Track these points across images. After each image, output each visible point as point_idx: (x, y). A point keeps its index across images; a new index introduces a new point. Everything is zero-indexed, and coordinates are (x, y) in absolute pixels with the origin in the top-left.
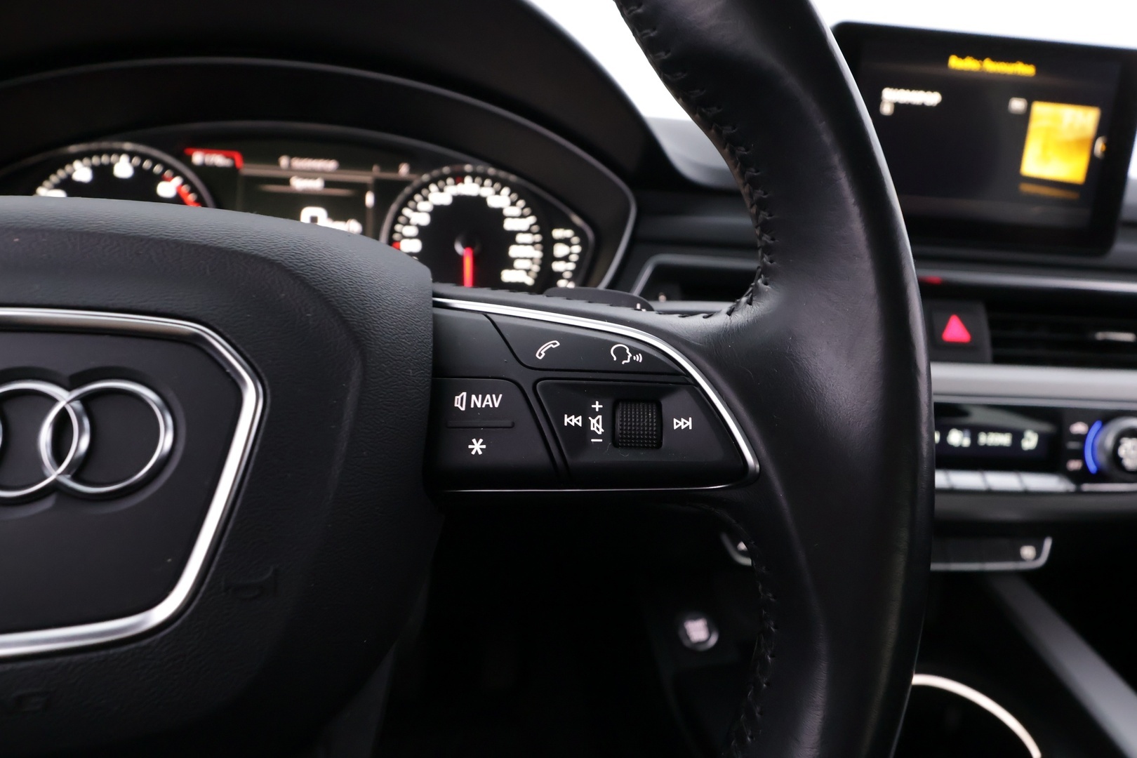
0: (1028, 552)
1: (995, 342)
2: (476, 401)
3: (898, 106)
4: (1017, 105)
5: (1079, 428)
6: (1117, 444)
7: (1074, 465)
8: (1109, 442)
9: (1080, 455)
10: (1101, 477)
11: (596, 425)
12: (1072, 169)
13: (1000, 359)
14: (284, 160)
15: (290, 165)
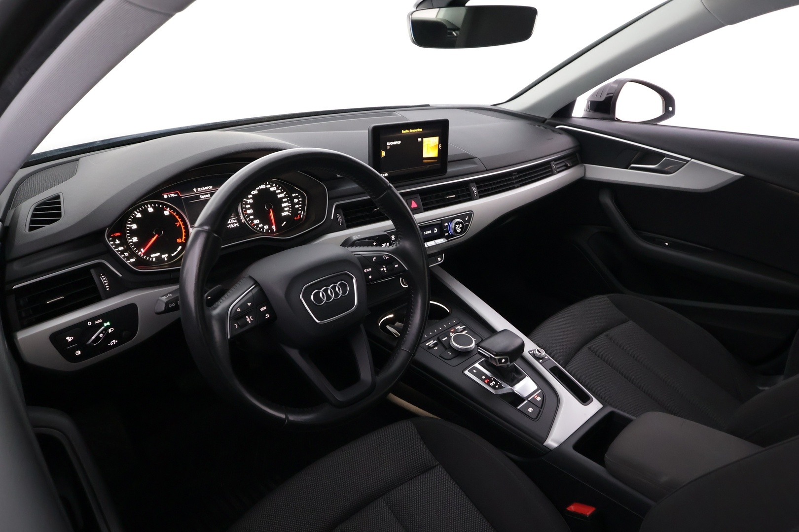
0: (439, 259)
1: (424, 205)
2: (368, 270)
3: (390, 146)
4: (420, 140)
5: (446, 224)
6: (455, 227)
7: (446, 234)
8: (453, 226)
9: (447, 231)
10: (452, 236)
11: (385, 269)
12: (435, 154)
13: (426, 210)
14: (195, 190)
15: (197, 190)
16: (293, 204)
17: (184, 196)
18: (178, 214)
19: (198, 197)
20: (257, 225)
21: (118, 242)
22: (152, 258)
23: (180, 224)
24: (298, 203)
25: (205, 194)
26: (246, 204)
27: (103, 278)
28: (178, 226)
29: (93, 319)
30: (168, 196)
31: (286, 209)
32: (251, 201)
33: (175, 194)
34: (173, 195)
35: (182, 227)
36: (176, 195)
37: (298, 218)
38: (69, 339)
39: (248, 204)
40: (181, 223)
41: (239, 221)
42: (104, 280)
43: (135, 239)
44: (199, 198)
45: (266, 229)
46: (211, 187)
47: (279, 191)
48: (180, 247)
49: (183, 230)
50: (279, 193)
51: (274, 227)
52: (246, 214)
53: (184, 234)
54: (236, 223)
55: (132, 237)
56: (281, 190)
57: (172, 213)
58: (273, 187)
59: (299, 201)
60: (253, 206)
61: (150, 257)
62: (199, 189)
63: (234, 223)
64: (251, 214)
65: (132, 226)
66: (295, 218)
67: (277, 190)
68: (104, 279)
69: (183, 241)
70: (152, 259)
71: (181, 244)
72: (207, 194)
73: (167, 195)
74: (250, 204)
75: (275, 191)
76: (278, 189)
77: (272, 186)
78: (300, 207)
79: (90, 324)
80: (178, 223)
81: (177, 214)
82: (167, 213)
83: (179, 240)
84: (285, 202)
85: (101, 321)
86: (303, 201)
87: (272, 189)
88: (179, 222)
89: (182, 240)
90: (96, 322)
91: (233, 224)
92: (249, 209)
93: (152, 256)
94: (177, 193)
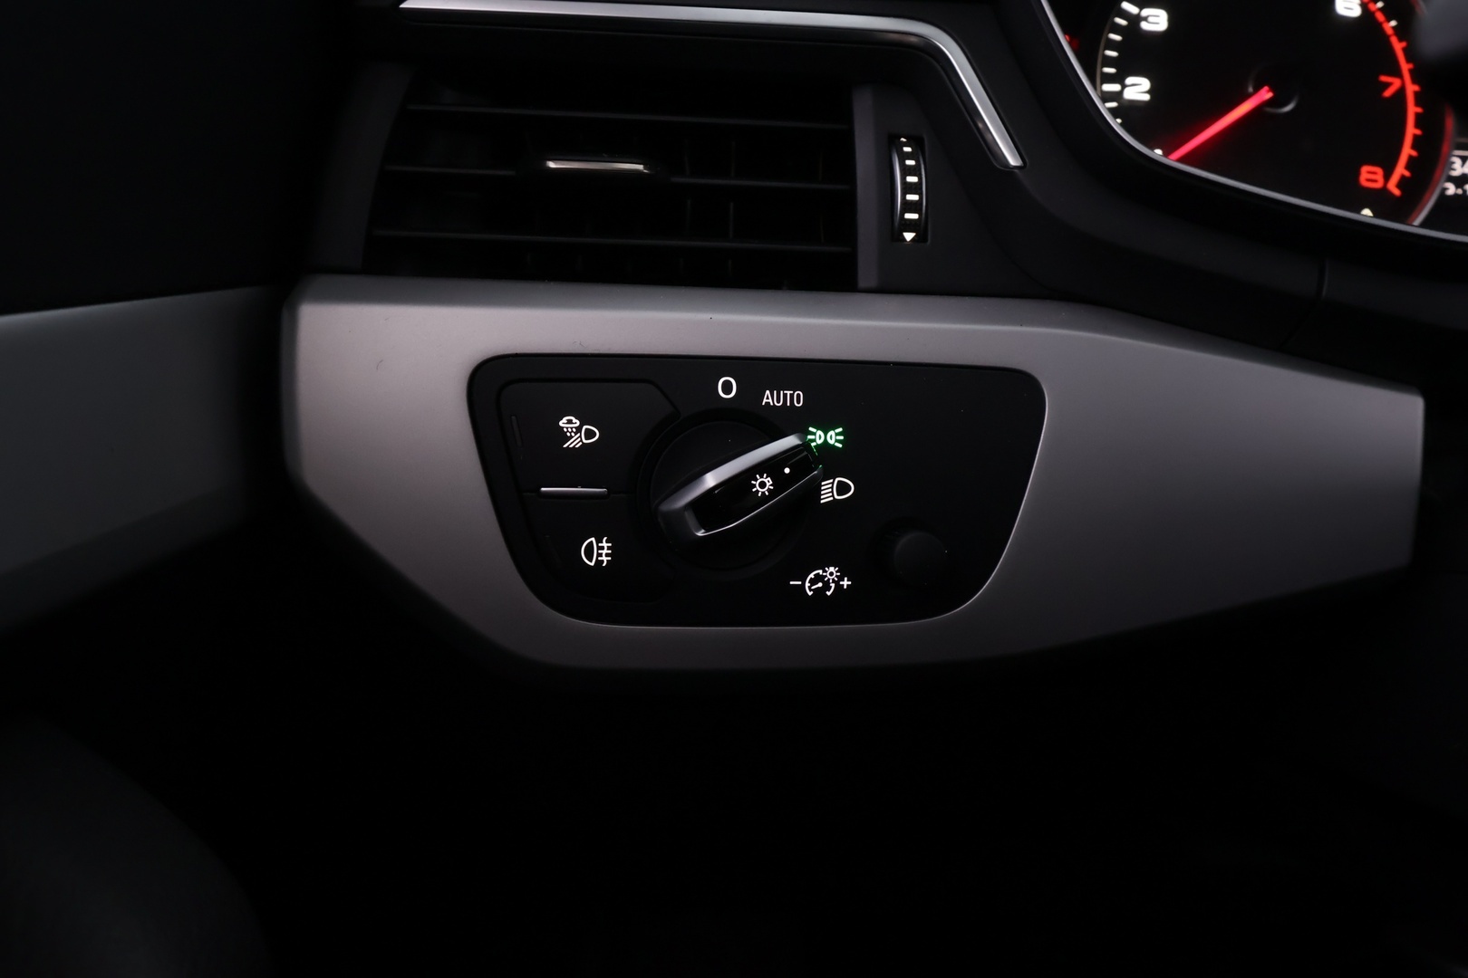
23: (1401, 92)
27: (907, 171)
28: (1388, 93)
29: (758, 370)
35: (1412, 110)
38: (575, 432)
40: (1411, 89)
42: (908, 188)
43: (1138, 89)
49: (1411, 130)
53: (1407, 151)
55: (1125, 70)
57: (1380, 17)
65: (1145, 12)
68: (912, 179)
69: (1392, 186)
79: (727, 388)
80: (1396, 83)
81: (1400, 32)
82: (1348, 6)
83: (1370, 176)
85: (796, 398)
88: (1398, 74)
89: (1387, 177)
90: (768, 398)
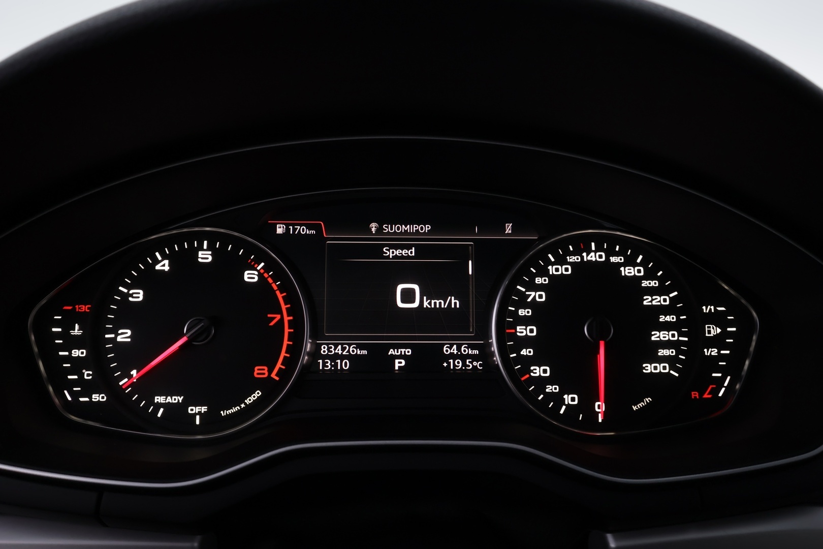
14: (374, 227)
15: (380, 230)
16: (698, 341)
17: (334, 239)
18: (286, 287)
19: (377, 251)
20: (541, 382)
21: (77, 331)
22: (158, 406)
23: (281, 322)
24: (717, 342)
25: (402, 247)
26: (523, 302)
28: (273, 325)
30: (288, 230)
31: (663, 352)
32: (540, 296)
33: (309, 227)
34: (303, 230)
35: (287, 331)
36: (313, 232)
37: (706, 396)
39: (526, 306)
40: (287, 318)
41: (485, 354)
43: (124, 336)
44: (380, 254)
45: (568, 406)
46: (427, 228)
47: (654, 283)
48: (257, 394)
49: (286, 343)
50: (652, 291)
51: (600, 407)
52: (514, 336)
53: (283, 355)
54: (474, 358)
55: (119, 324)
56: (661, 280)
57: (270, 280)
58: (634, 265)
59: (725, 334)
60: (540, 314)
61: (151, 402)
62: (387, 229)
63: (468, 356)
64: (526, 342)
65: (132, 292)
66: (695, 394)
67: (645, 277)
69: (273, 375)
70: (156, 410)
71: (262, 384)
72: (408, 247)
73: (287, 225)
74: (534, 305)
75: (637, 280)
76: (649, 275)
77: (630, 262)
78: (720, 357)
80: (278, 317)
81: (281, 288)
82: (250, 276)
83: (260, 371)
84: (667, 327)
86: (742, 338)
87: (628, 271)
88: (281, 313)
89: (270, 372)
91: (463, 358)
92: (525, 321)
93: (159, 399)
94: (317, 228)
